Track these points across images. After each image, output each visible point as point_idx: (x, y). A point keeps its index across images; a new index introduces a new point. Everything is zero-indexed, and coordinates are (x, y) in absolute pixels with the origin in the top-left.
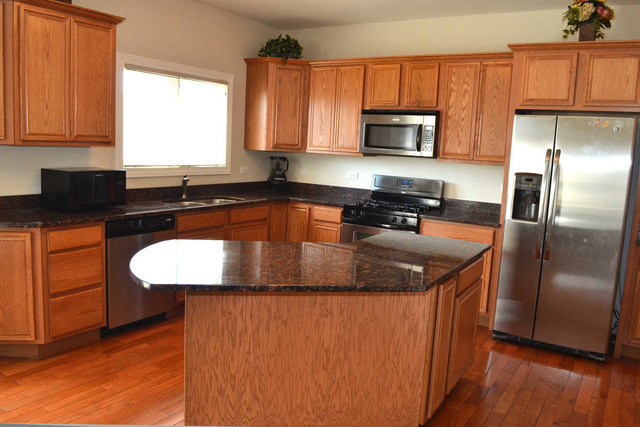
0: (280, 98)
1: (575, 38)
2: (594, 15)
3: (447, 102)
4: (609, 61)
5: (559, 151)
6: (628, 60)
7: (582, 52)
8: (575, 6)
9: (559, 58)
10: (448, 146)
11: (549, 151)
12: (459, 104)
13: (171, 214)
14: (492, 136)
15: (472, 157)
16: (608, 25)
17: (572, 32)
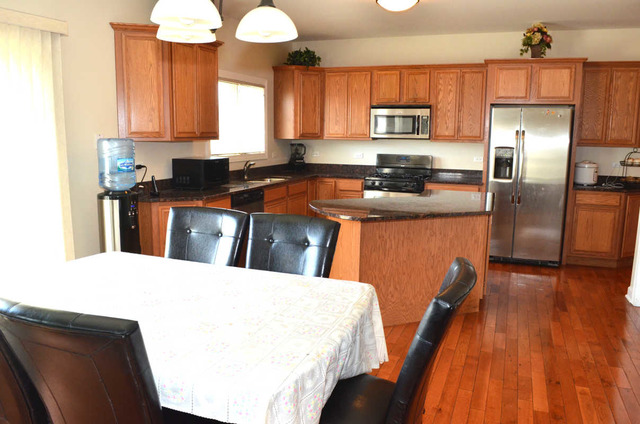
0: (304, 97)
1: (528, 56)
2: (542, 40)
3: (437, 98)
4: (552, 71)
5: (524, 132)
6: (563, 71)
7: (534, 65)
8: (528, 35)
9: (520, 69)
10: (438, 130)
11: (517, 132)
12: (446, 100)
13: (260, 189)
14: (471, 122)
15: (457, 137)
16: (549, 47)
17: (526, 51)
